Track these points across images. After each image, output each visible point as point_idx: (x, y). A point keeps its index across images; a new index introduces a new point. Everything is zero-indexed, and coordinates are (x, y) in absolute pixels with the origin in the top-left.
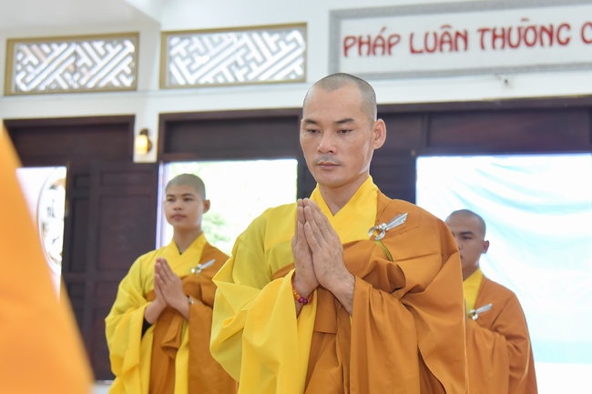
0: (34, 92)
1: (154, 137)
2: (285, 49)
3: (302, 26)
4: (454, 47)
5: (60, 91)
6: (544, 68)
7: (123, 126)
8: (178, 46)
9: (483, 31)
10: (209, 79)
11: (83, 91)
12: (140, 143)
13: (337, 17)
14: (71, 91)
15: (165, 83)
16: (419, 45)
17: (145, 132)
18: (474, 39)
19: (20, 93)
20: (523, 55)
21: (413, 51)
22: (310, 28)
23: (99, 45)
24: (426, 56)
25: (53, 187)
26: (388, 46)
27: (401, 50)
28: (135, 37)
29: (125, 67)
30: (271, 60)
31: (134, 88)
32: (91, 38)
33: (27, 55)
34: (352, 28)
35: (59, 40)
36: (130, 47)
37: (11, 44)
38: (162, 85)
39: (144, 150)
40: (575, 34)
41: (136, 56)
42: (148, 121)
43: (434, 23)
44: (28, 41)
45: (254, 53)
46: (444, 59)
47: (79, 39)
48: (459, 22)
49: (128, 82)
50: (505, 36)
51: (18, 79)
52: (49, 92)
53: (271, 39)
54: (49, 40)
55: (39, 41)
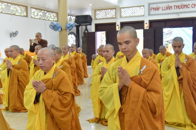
0: (100, 19)
1: (119, 26)
2: (141, 10)
3: (143, 6)
4: (170, 9)
5: (104, 19)
6: (185, 12)
7: (114, 24)
8: (123, 10)
9: (175, 6)
10: (128, 16)
11: (107, 18)
12: (117, 27)
13: (149, 4)
14: (105, 19)
15: (121, 17)
16: (163, 9)
17: (118, 25)
18: (173, 7)
19: (97, 19)
20: (181, 10)
21: (163, 10)
22: (145, 6)
23: (109, 10)
24: (165, 11)
25: (103, 34)
26: (158, 9)
27: (160, 10)
28: (115, 9)
29: (114, 14)
30: (138, 12)
31: (115, 18)
32: (108, 9)
33: (98, 12)
34: (152, 6)
35: (103, 10)
36: (115, 10)
37: (95, 11)
38: (120, 17)
39: (118, 28)
40: (190, 6)
41: (116, 12)
42: (118, 23)
43: (166, 5)
44: (98, 10)
45: (136, 11)
46: (168, 11)
47: (106, 9)
48: (171, 4)
49: (114, 17)
50: (178, 7)
51: (97, 17)
52: (102, 19)
53: (138, 8)
54: (101, 10)
55: (99, 10)
